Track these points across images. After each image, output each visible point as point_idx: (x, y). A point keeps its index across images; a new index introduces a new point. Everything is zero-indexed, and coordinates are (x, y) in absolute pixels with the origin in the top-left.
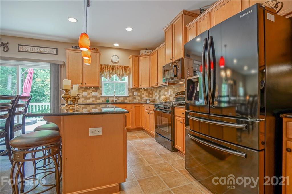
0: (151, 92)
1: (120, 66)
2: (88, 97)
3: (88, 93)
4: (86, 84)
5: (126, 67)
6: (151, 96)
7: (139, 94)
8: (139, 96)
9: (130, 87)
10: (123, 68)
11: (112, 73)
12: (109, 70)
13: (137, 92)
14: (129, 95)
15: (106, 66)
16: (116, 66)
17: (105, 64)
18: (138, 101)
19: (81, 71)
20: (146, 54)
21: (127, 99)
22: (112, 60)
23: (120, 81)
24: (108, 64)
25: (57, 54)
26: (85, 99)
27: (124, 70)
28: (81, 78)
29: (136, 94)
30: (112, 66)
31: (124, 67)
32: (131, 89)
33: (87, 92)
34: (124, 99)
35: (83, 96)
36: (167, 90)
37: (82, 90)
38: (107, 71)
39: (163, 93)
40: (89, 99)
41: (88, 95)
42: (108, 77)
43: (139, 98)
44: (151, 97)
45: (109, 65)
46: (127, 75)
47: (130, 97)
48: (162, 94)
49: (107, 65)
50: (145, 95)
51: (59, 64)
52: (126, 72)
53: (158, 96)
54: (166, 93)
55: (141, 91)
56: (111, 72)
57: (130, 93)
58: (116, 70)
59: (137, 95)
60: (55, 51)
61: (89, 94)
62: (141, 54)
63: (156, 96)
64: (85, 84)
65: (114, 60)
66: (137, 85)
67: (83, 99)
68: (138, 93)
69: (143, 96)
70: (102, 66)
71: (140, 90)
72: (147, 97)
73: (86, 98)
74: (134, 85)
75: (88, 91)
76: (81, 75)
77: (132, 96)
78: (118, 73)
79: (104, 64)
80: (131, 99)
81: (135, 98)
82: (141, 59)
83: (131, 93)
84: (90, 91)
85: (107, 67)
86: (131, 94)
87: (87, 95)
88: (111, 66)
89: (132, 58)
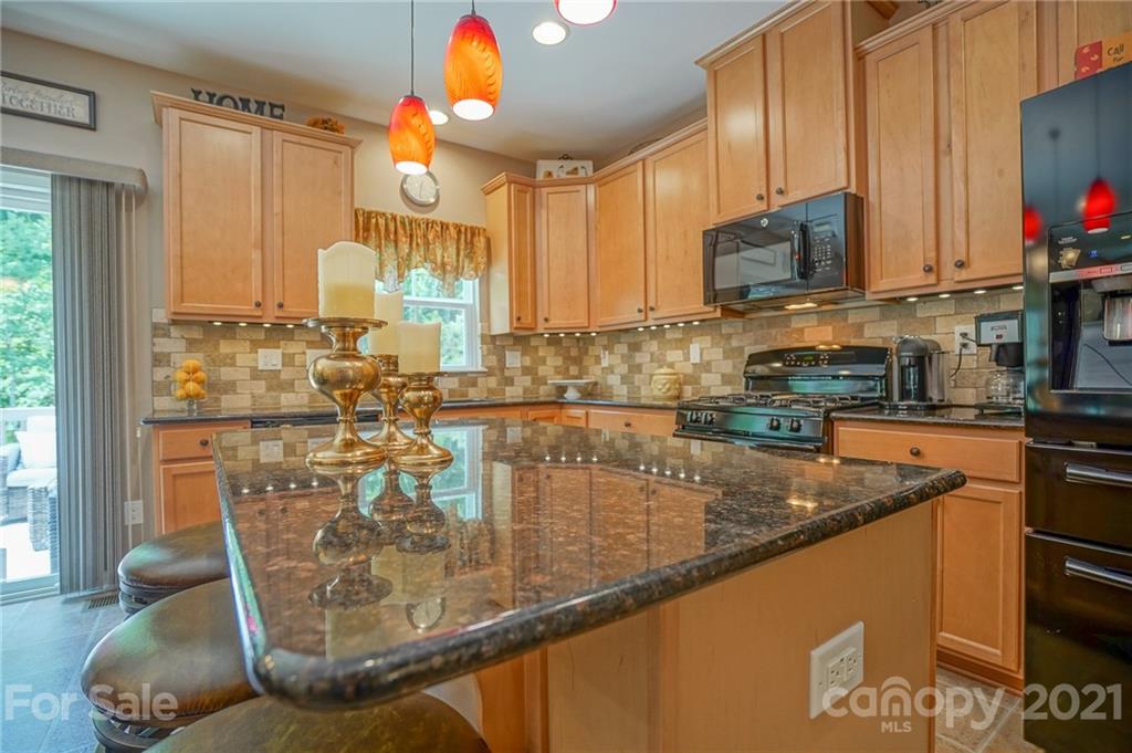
0: (574, 352)
1: (445, 227)
2: (283, 376)
3: (283, 354)
4: (286, 304)
5: (474, 231)
6: (574, 370)
7: (528, 361)
8: (526, 371)
9: (489, 327)
10: (459, 232)
11: (409, 254)
12: (396, 242)
13: (519, 353)
14: (486, 364)
15: (382, 222)
16: (429, 224)
17: (373, 209)
18: (525, 392)
19: (254, 235)
20: (563, 176)
21: (474, 384)
22: (404, 193)
23: (449, 296)
24: (389, 211)
25: (91, 127)
26: (269, 388)
27: (462, 247)
28: (256, 273)
29: (514, 360)
30: (411, 224)
31: (466, 230)
32: (494, 337)
33: (279, 351)
34: (461, 383)
35: (256, 374)
36: (681, 340)
37: (252, 341)
38: (386, 246)
39: (652, 354)
40: (293, 385)
41: (283, 365)
42: (387, 275)
43: (527, 380)
44: (576, 373)
45: (394, 218)
46: (476, 270)
47: (488, 374)
48: (648, 359)
49: (384, 214)
50: (551, 366)
51: (108, 185)
52: (471, 255)
53: (624, 369)
54: (674, 355)
55: (536, 348)
56: (405, 248)
57: (488, 354)
58: (427, 244)
59: (519, 365)
60: (78, 109)
61: (288, 360)
62: (540, 176)
63: (610, 369)
64: (281, 306)
65: (414, 193)
66: (527, 321)
67: (260, 387)
68: (523, 355)
69: (542, 370)
70: (361, 219)
71: (532, 344)
72: (559, 373)
73: (275, 382)
74: (519, 319)
75: (282, 343)
76: (256, 255)
77: (499, 370)
78: (439, 259)
79: (367, 209)
80: (492, 382)
81: (509, 381)
82: (544, 195)
83: (494, 354)
84: (294, 348)
85: (386, 225)
86: (493, 361)
87: (279, 367)
88: (403, 223)
89: (505, 188)
